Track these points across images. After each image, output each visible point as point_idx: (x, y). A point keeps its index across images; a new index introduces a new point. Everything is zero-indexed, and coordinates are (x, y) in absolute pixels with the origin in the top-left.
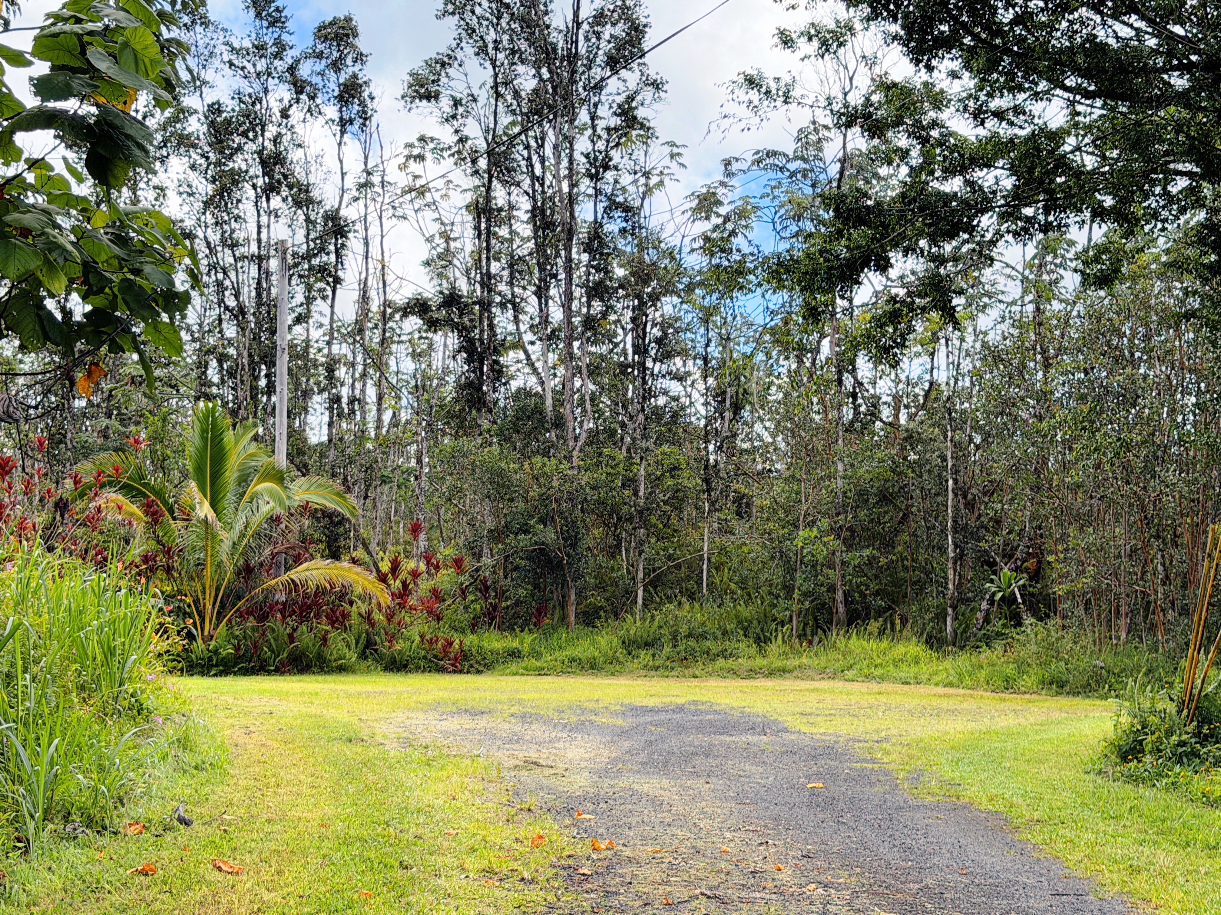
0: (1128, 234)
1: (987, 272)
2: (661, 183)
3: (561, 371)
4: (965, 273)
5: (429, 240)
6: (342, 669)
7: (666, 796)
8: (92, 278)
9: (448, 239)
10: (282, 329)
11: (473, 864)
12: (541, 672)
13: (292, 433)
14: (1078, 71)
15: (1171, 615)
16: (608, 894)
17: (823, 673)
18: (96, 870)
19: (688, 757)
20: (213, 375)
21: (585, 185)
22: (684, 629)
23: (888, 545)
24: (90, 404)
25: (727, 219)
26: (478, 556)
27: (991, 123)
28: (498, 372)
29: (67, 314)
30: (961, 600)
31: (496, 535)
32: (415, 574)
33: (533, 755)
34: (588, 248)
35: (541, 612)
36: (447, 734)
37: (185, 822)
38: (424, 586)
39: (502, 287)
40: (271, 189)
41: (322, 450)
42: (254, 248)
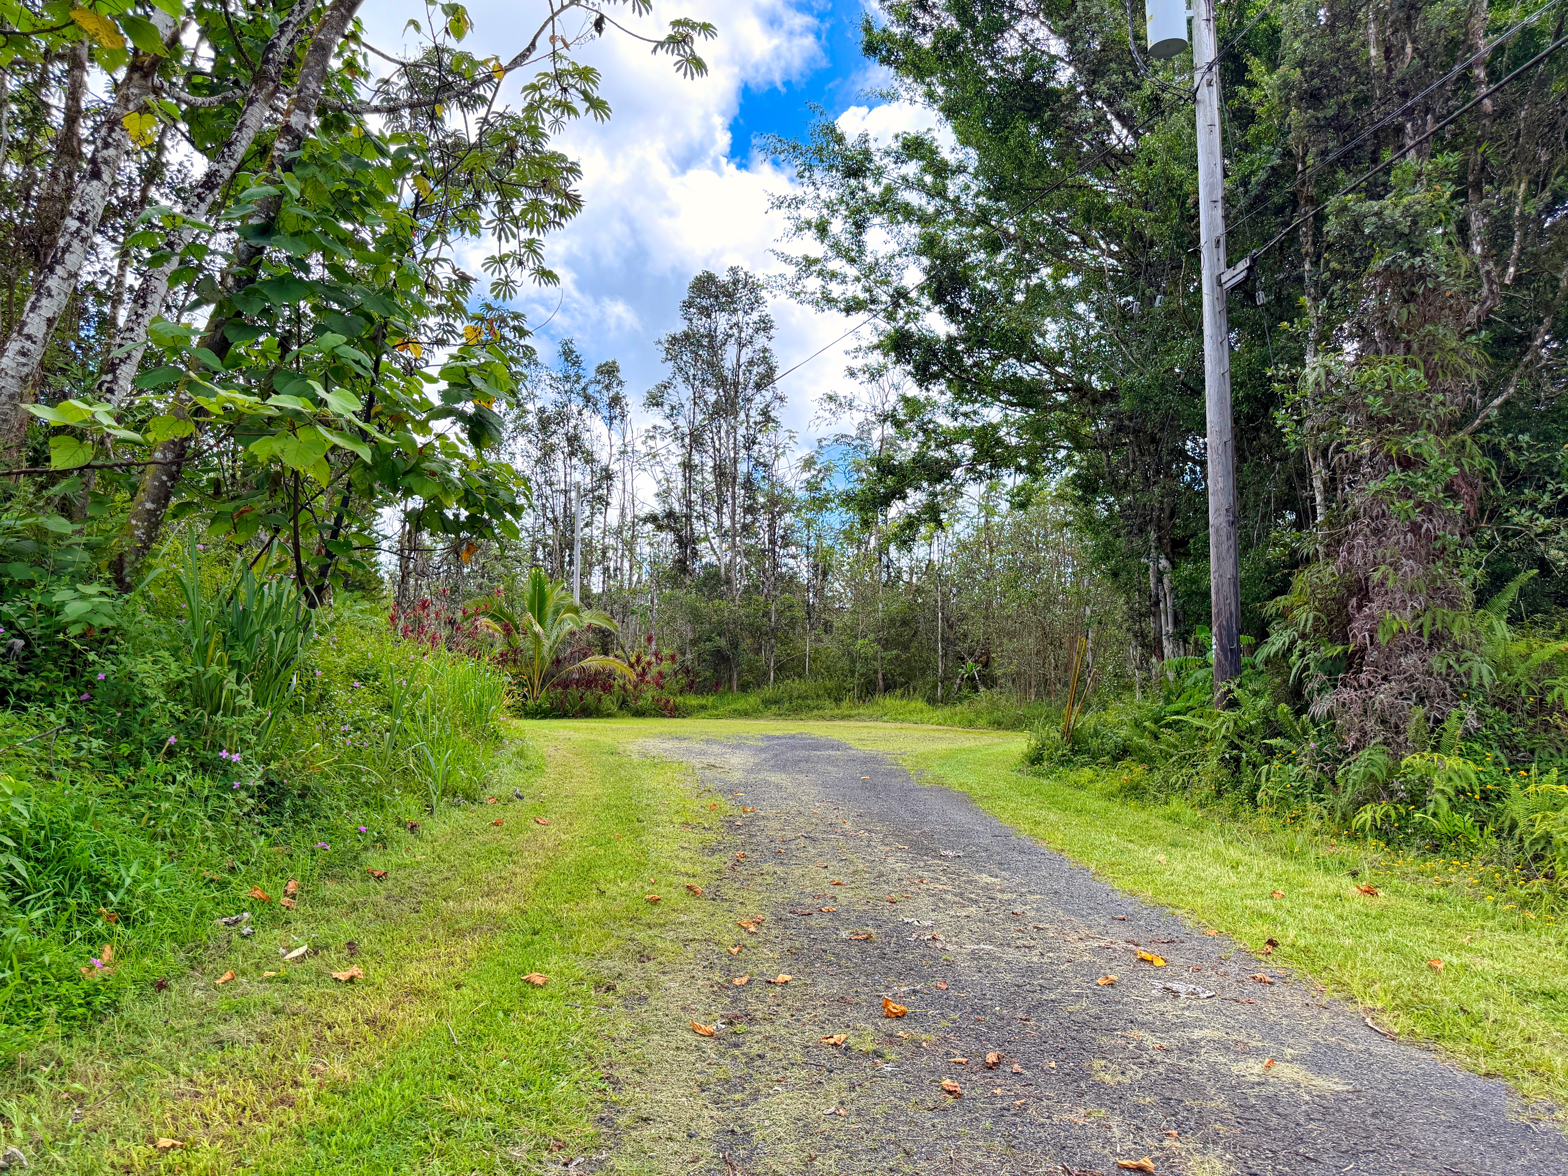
0: (1035, 480)
1: (960, 501)
2: (784, 453)
3: (729, 554)
4: (948, 500)
5: (659, 482)
6: (609, 716)
7: (784, 783)
8: (470, 498)
9: (668, 481)
10: (577, 530)
11: (677, 819)
12: (718, 717)
13: (582, 586)
14: (1006, 391)
15: (1058, 686)
16: (751, 836)
17: (871, 718)
18: (470, 822)
19: (796, 762)
20: (540, 554)
21: (743, 453)
22: (795, 694)
23: (906, 648)
24: (473, 571)
25: (820, 471)
26: (684, 654)
27: (961, 419)
28: (695, 553)
29: (456, 516)
30: (946, 678)
31: (694, 642)
32: (649, 664)
33: (713, 762)
34: (744, 487)
35: (718, 684)
36: (665, 750)
37: (520, 798)
38: (654, 670)
39: (698, 508)
40: (572, 454)
41: (599, 597)
42: (563, 486)
